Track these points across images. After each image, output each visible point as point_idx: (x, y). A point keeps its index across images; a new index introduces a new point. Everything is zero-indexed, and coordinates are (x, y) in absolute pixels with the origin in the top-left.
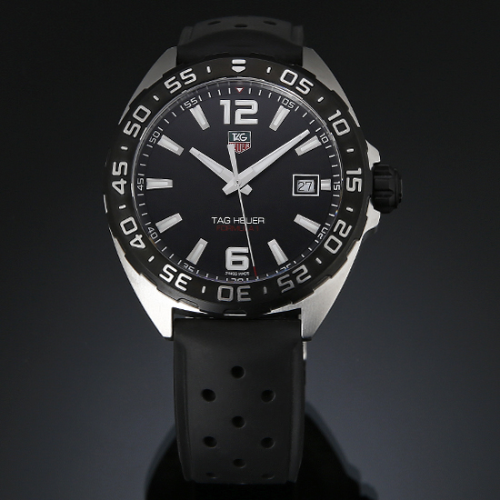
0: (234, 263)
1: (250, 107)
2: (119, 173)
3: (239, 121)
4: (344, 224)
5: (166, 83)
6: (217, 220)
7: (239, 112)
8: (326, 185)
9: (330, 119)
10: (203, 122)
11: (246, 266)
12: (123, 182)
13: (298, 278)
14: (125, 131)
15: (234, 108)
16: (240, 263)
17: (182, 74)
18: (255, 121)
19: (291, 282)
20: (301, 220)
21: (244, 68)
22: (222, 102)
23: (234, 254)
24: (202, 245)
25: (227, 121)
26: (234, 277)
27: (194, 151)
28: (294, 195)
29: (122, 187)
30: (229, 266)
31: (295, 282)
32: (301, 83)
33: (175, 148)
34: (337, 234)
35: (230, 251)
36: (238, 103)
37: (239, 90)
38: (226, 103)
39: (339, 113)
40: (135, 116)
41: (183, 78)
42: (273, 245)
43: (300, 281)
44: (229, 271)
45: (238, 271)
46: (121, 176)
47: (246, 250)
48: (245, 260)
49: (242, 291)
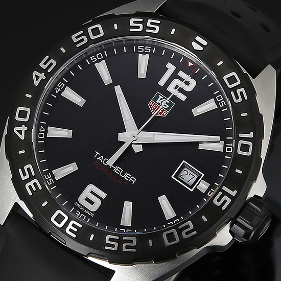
0: (87, 200)
1: (188, 84)
2: (44, 67)
3: (171, 89)
4: (192, 227)
5: (132, 20)
6: (98, 156)
7: (176, 82)
8: (203, 186)
9: (241, 135)
10: (142, 72)
11: (94, 208)
12: (42, 76)
13: (124, 245)
14: (73, 37)
15: (175, 76)
16: (92, 203)
17: (149, 21)
18: (183, 98)
19: (116, 244)
20: (163, 201)
21: (201, 48)
22: (169, 65)
23: (92, 192)
24: (72, 168)
25: (162, 83)
26: (80, 210)
27: (118, 89)
28: (173, 177)
29: (40, 80)
30: (82, 199)
31: (120, 247)
32: (238, 91)
33: (106, 78)
34: (179, 231)
35: (91, 187)
36: (181, 74)
37: (190, 64)
38: (171, 68)
39: (251, 135)
40: (89, 29)
41: (149, 25)
42: (128, 206)
43: (124, 249)
44: (79, 203)
45: (86, 208)
46: (45, 71)
47: (103, 195)
48: (98, 203)
49: (73, 225)
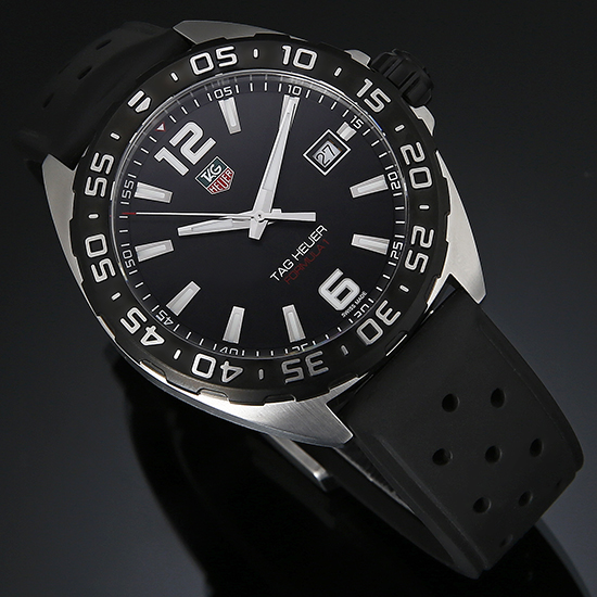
0: (341, 297)
1: (190, 134)
2: (137, 326)
3: (194, 158)
4: (409, 147)
5: (88, 192)
6: (278, 274)
7: (186, 150)
8: (346, 132)
9: (286, 62)
10: (162, 195)
11: (355, 289)
12: (151, 331)
13: (422, 244)
14: (98, 279)
15: (176, 151)
16: (346, 291)
17: (93, 167)
18: (211, 143)
19: (420, 255)
20: (360, 190)
21: (148, 100)
22: (159, 157)
23: (331, 289)
24: (290, 313)
25: (183, 170)
26: (355, 310)
27: (183, 231)
28: (325, 174)
29: (156, 335)
30: (339, 305)
31: (424, 251)
32: (220, 57)
33: (163, 247)
34: (414, 165)
35: (323, 290)
36: (174, 141)
37: (161, 128)
38: (163, 154)
39: (288, 49)
40: (91, 255)
41: (99, 169)
42: (360, 241)
43: (428, 245)
44: (343, 311)
45: (353, 302)
46: (144, 326)
47: (338, 273)
48: (348, 283)
49: (383, 312)
